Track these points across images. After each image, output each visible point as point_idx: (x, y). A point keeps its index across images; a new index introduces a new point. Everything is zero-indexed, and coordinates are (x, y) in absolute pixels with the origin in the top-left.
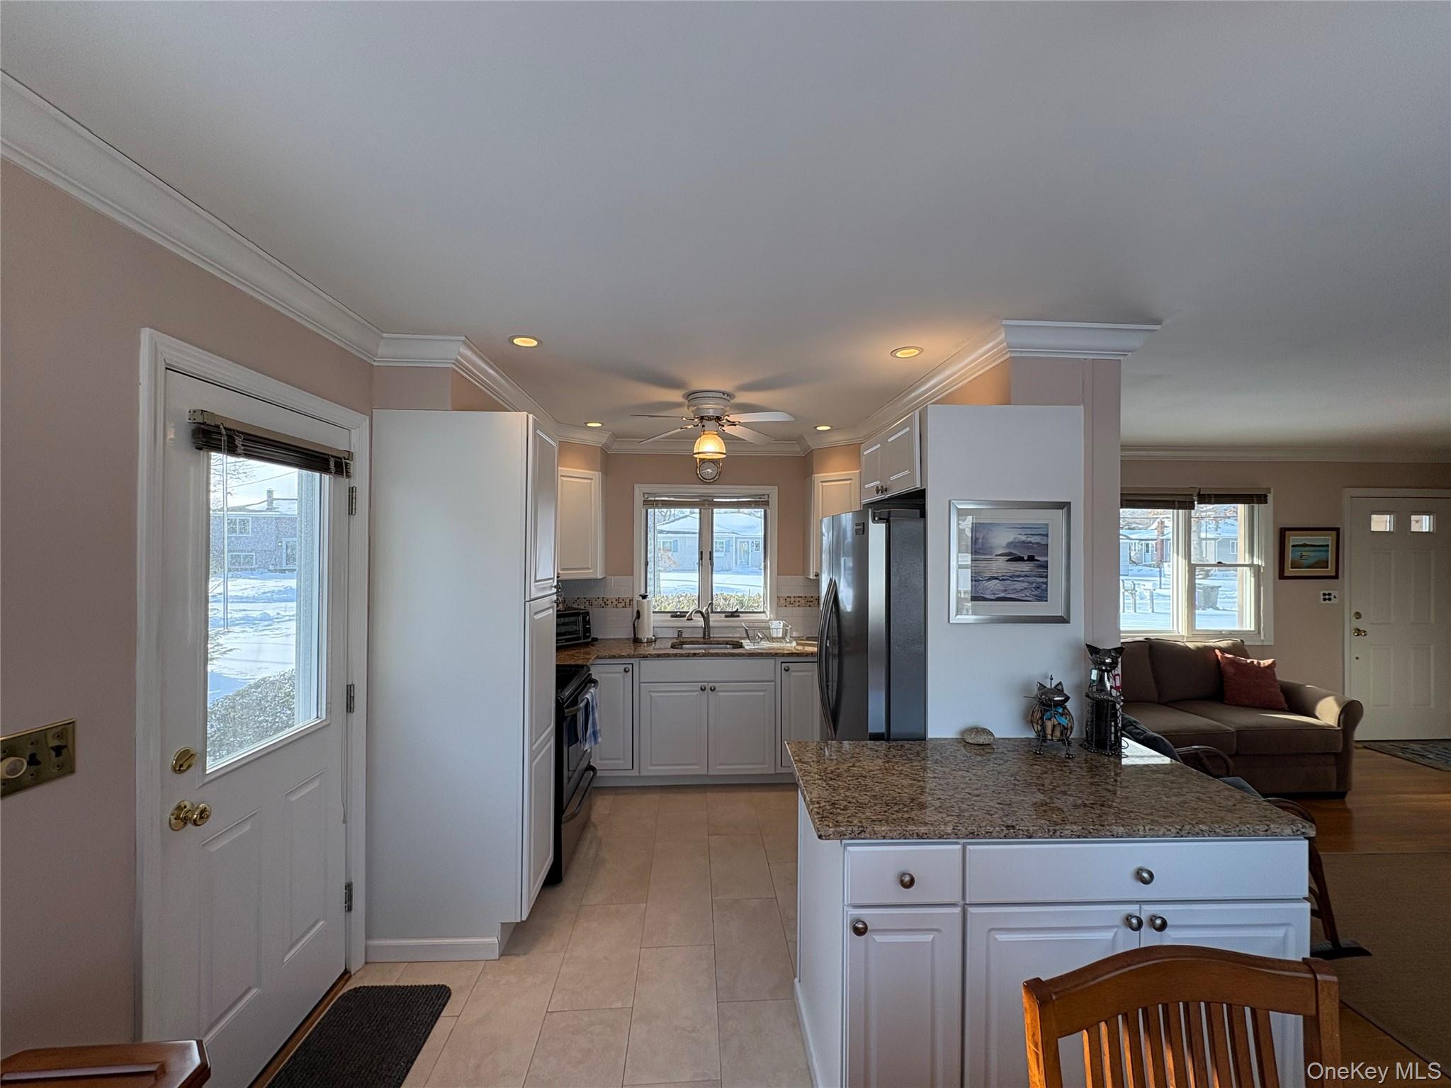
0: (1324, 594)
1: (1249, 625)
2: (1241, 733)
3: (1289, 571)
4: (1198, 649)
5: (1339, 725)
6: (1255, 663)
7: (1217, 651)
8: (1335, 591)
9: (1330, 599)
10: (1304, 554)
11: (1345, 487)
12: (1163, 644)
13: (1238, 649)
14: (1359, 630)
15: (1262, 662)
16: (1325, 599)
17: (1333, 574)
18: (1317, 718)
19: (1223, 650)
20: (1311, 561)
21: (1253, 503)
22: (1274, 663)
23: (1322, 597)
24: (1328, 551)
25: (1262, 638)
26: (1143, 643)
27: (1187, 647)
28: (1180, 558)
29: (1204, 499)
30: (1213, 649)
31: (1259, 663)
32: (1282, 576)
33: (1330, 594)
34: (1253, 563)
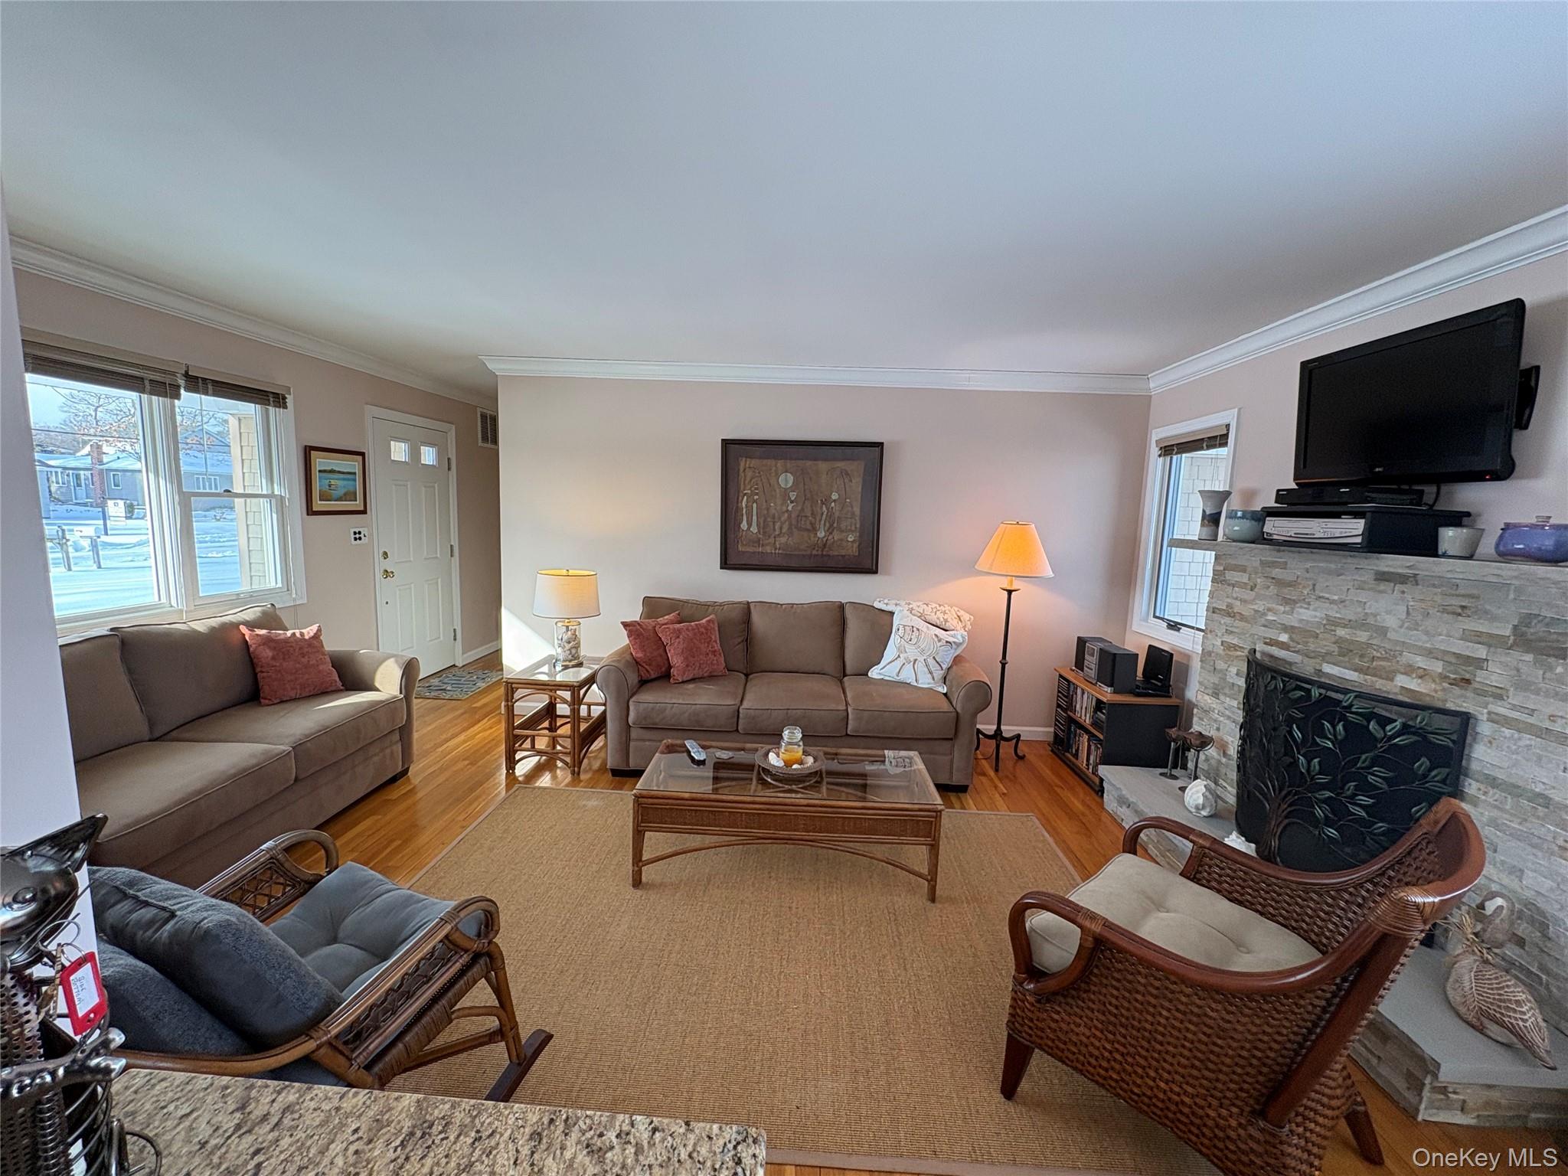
0: (355, 533)
1: (272, 579)
2: (300, 749)
3: (318, 505)
4: (213, 629)
5: (401, 693)
6: (298, 635)
7: (243, 629)
8: (366, 529)
9: (360, 539)
10: (333, 482)
11: (367, 404)
12: (148, 634)
13: (270, 619)
14: (386, 571)
15: (304, 631)
16: (356, 539)
17: (362, 508)
18: (378, 690)
19: (251, 625)
20: (341, 492)
21: (269, 405)
22: (319, 630)
23: (353, 536)
24: (355, 480)
25: (294, 596)
26: (107, 639)
27: (195, 631)
28: (162, 482)
29: (197, 383)
30: (235, 626)
31: (302, 634)
32: (310, 511)
33: (360, 533)
34: (273, 493)
